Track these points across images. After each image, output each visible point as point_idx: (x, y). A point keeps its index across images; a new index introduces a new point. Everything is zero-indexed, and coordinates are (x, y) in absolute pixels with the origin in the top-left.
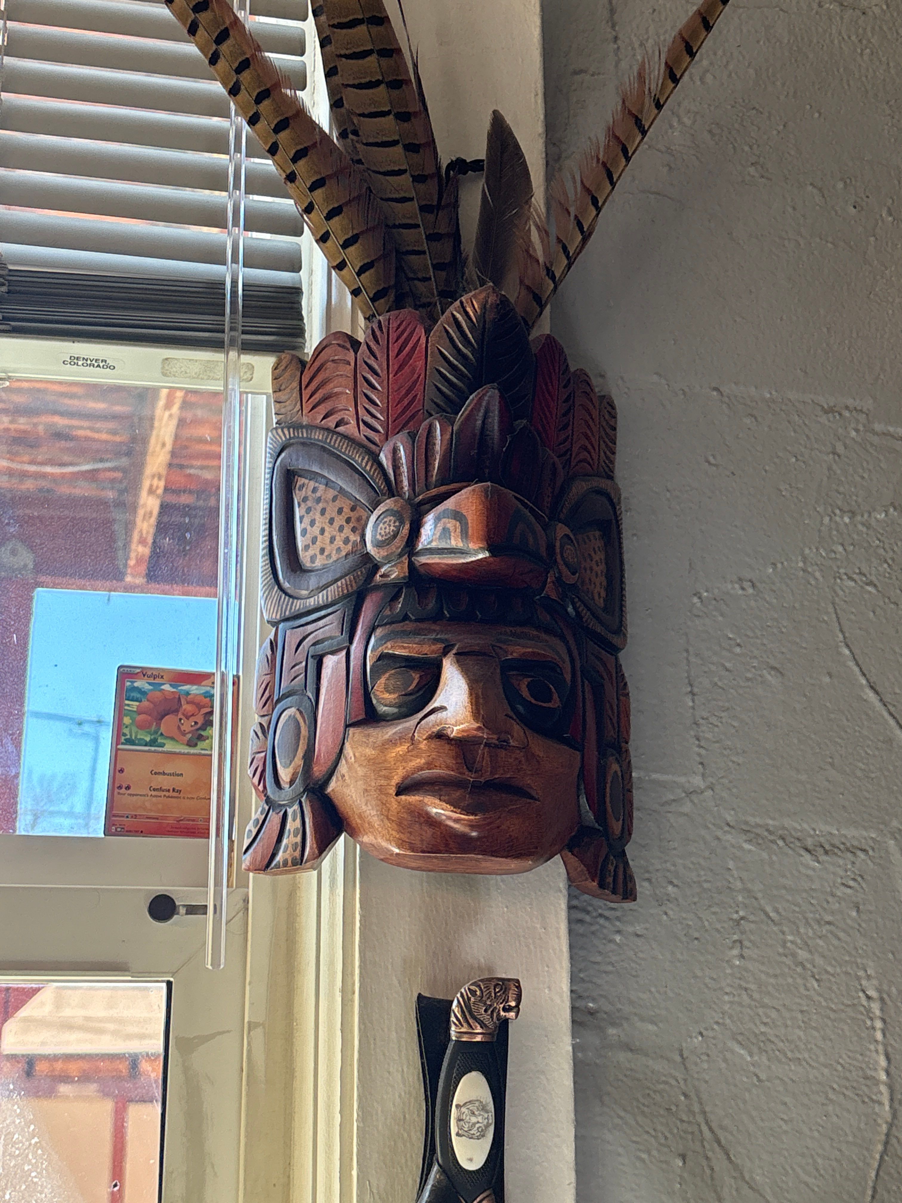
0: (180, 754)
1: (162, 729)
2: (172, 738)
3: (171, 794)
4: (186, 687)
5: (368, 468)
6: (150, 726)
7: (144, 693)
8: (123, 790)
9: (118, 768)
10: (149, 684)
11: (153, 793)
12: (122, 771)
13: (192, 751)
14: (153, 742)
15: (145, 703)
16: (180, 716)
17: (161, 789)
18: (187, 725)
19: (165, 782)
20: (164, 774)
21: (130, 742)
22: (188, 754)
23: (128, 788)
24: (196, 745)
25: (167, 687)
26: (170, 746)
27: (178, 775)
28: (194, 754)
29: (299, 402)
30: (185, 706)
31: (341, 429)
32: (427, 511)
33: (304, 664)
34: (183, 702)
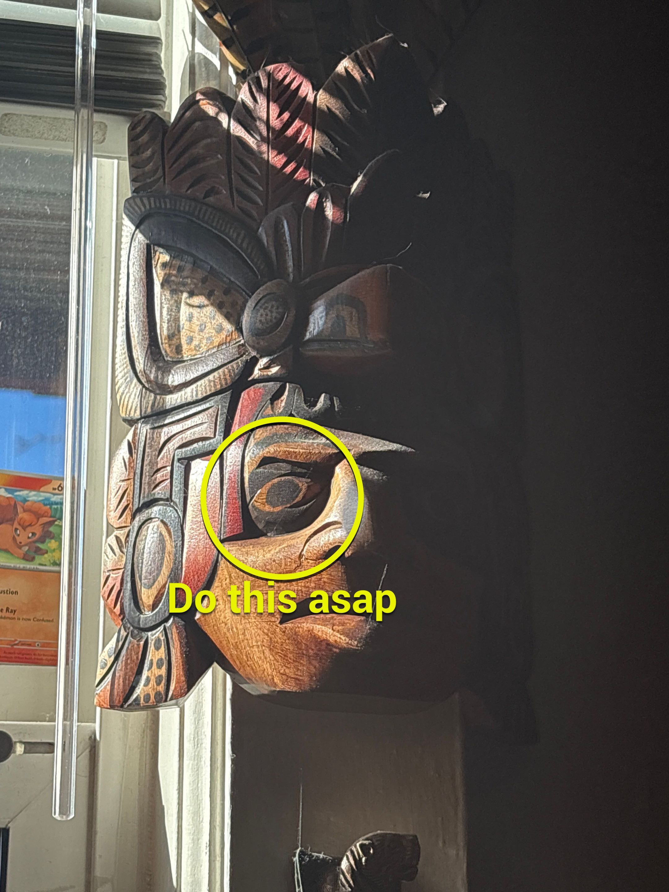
0: (15, 569)
2: (6, 551)
3: (4, 614)
4: (24, 493)
5: (244, 245)
13: (29, 566)
16: (16, 525)
18: (23, 537)
22: (24, 569)
24: (33, 559)
25: (2, 492)
26: (4, 560)
27: (12, 593)
28: (30, 570)
29: (161, 168)
30: (22, 515)
31: (211, 199)
32: (316, 297)
33: (169, 468)
34: (20, 510)
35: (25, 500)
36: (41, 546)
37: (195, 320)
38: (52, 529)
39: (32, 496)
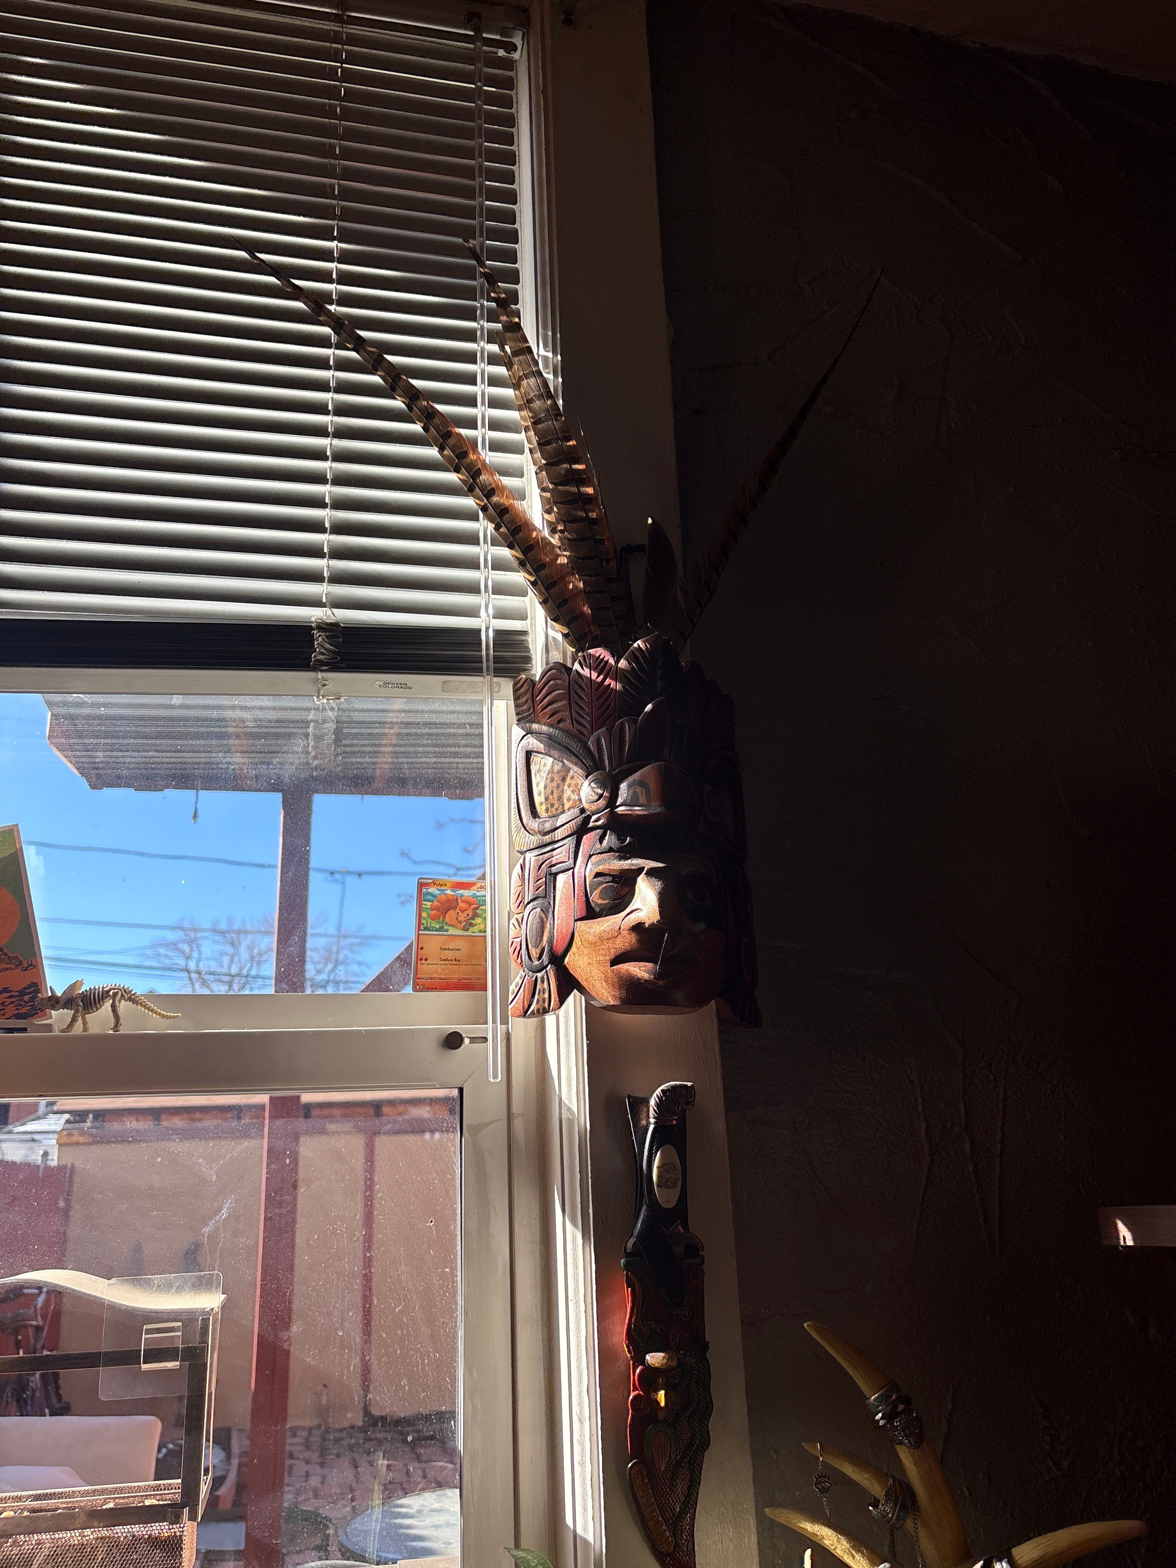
0: (458, 936)
1: (447, 920)
2: (453, 926)
3: (454, 962)
4: (461, 892)
5: (581, 751)
6: (439, 918)
7: (435, 896)
8: (423, 961)
9: (420, 947)
10: (437, 889)
11: (443, 962)
12: (422, 948)
13: (466, 933)
14: (441, 929)
15: (436, 903)
16: (458, 910)
17: (447, 960)
18: (462, 917)
19: (450, 955)
20: (449, 949)
21: (426, 929)
22: (463, 936)
23: (426, 960)
24: (468, 930)
25: (449, 892)
26: (452, 931)
27: (458, 950)
28: (467, 936)
29: (532, 708)
30: (462, 905)
31: (561, 725)
32: (621, 781)
33: (544, 879)
34: (459, 901)
35: (462, 896)
36: (472, 921)
37: (555, 794)
38: (478, 911)
39: (466, 893)
